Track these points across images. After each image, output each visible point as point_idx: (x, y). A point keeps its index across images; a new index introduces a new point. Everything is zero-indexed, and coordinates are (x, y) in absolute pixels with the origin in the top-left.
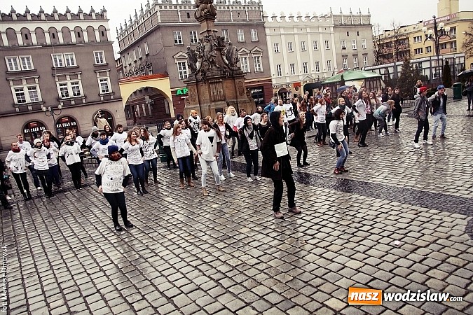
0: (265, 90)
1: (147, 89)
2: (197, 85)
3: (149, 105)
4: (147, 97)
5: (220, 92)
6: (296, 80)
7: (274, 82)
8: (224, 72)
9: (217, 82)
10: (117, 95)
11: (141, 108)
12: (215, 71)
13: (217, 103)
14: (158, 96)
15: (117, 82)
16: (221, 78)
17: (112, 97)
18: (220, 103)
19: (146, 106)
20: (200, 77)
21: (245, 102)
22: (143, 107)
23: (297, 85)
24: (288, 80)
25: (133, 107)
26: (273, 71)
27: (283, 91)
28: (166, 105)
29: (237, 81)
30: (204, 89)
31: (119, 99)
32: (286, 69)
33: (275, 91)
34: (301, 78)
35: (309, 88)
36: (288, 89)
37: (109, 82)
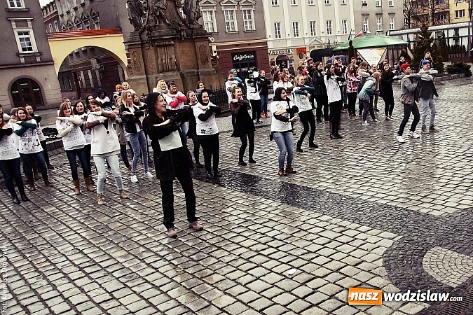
0: (258, 57)
1: (93, 49)
2: (142, 47)
3: (97, 72)
4: (94, 61)
5: (171, 59)
6: (300, 44)
7: (270, 46)
8: (178, 31)
9: (166, 46)
10: (45, 56)
11: (86, 75)
12: (164, 30)
13: (167, 74)
14: (109, 60)
15: (44, 37)
16: (173, 39)
17: (38, 59)
18: (170, 74)
19: (94, 73)
20: (145, 36)
21: (209, 74)
22: (90, 74)
23: (301, 51)
24: (289, 44)
25: (75, 73)
26: (270, 31)
27: (283, 58)
28: (121, 73)
29: (198, 44)
30: (151, 53)
31: (49, 62)
32: (287, 29)
33: (271, 58)
34: (307, 42)
35: (317, 55)
36: (289, 56)
37: (32, 36)
